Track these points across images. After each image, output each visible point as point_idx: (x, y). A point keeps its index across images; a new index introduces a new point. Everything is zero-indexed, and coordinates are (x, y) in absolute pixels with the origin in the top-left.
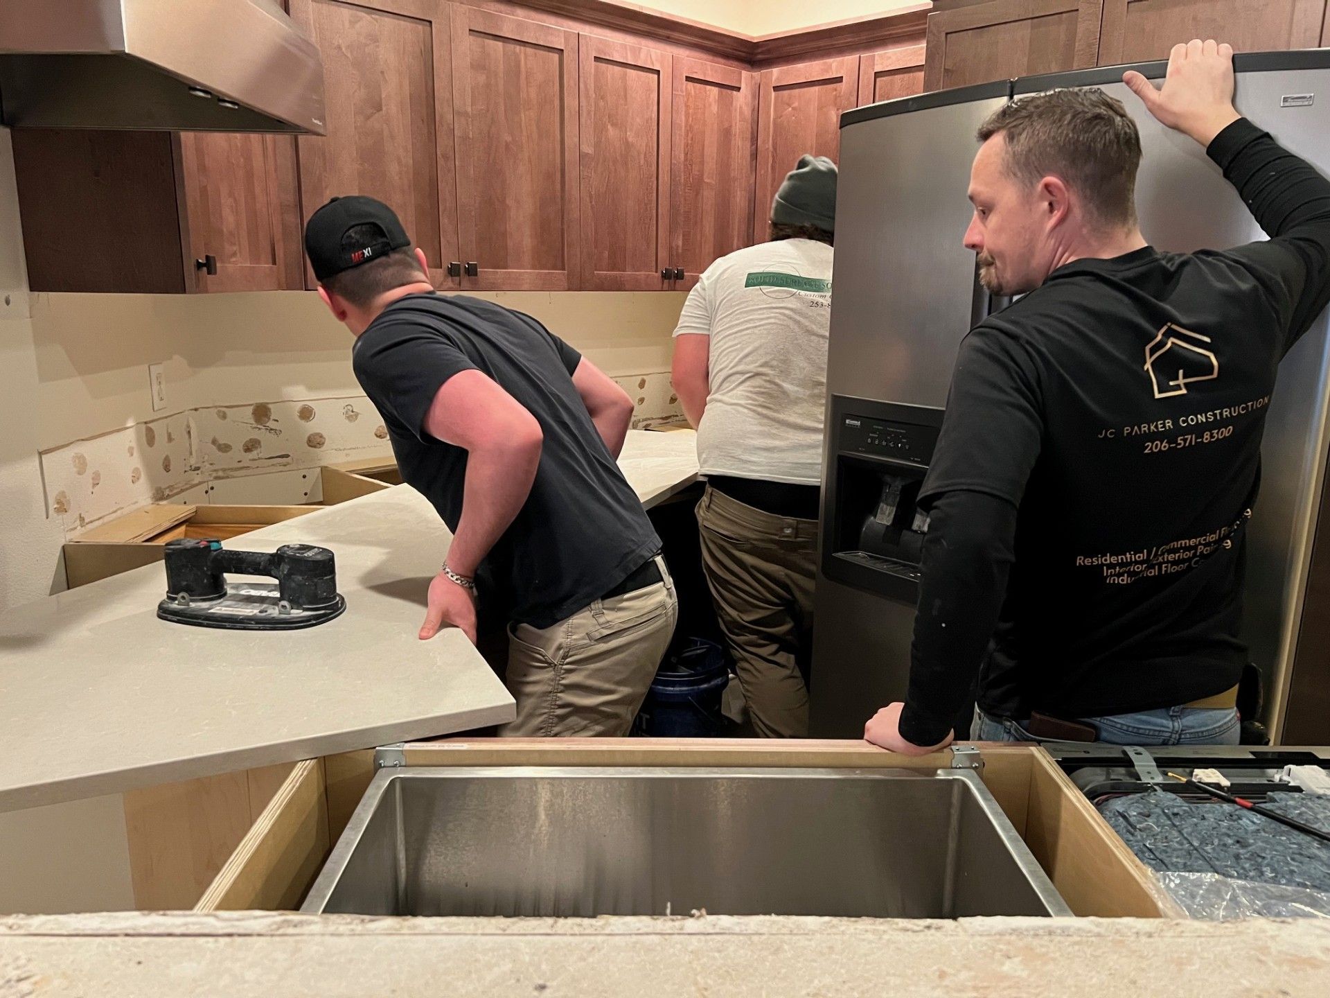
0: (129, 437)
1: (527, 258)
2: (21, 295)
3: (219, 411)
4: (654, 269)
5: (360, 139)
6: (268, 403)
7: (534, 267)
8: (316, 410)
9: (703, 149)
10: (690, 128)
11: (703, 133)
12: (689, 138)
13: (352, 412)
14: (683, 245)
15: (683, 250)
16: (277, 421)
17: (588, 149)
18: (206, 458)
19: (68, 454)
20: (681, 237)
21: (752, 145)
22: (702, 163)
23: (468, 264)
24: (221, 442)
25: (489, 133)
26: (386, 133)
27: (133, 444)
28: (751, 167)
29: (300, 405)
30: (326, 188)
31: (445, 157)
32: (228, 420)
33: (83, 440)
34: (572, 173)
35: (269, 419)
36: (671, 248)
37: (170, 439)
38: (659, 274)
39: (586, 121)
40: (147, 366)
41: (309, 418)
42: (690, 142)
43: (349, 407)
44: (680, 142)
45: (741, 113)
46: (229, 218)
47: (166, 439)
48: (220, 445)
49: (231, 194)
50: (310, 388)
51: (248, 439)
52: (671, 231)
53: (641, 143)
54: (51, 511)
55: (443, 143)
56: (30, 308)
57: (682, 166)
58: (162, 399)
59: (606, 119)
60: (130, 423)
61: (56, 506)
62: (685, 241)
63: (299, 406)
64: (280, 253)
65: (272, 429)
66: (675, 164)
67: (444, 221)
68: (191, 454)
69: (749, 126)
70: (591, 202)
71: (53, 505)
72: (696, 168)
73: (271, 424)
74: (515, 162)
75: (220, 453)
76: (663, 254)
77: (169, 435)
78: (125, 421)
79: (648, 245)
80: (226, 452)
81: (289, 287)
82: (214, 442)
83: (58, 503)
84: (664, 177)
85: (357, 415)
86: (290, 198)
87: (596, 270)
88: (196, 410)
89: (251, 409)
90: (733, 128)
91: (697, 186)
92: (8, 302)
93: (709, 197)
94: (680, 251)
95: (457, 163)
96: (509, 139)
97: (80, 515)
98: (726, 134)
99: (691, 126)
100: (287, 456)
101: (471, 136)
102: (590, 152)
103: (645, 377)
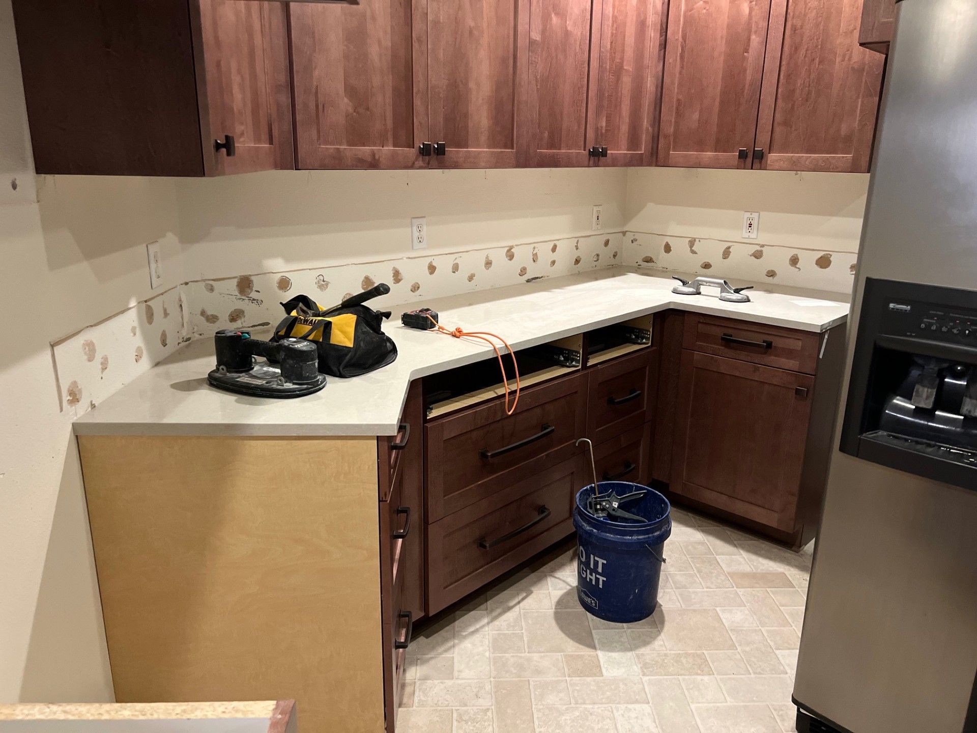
0: (131, 318)
1: (483, 138)
2: (28, 177)
3: (207, 285)
4: (583, 148)
5: (346, 20)
6: (250, 275)
7: (489, 147)
8: (292, 281)
9: (624, 38)
10: (615, 19)
11: (625, 24)
12: (614, 28)
13: (324, 281)
14: (606, 126)
15: (606, 130)
16: (259, 292)
17: (536, 36)
18: (195, 330)
19: (77, 343)
20: (604, 119)
21: (661, 36)
22: (623, 51)
23: (437, 144)
24: (209, 313)
25: (456, 18)
26: (368, 14)
27: (136, 324)
28: (659, 56)
29: (279, 275)
30: (315, 68)
31: (419, 40)
32: (216, 291)
33: (92, 326)
34: (523, 58)
35: (252, 290)
36: (597, 129)
37: (166, 314)
38: (587, 152)
39: (536, 9)
40: (144, 245)
41: (286, 288)
42: (614, 32)
43: (321, 277)
44: (608, 31)
45: (654, 6)
46: (239, 98)
47: (163, 315)
48: (208, 316)
49: (239, 71)
50: (288, 260)
51: (233, 309)
52: (598, 114)
53: (577, 31)
54: (65, 404)
55: (418, 26)
56: (37, 192)
57: (608, 55)
58: (159, 277)
59: (550, 8)
60: (133, 303)
61: (69, 398)
62: (608, 121)
63: (277, 277)
64: (275, 133)
65: (254, 300)
66: (603, 52)
67: (418, 102)
68: (183, 325)
69: (660, 18)
70: (537, 86)
71: (66, 397)
72: (618, 56)
73: (254, 295)
74: (476, 47)
75: (208, 324)
76: (591, 134)
77: (165, 310)
78: (128, 303)
79: (579, 127)
80: (214, 322)
81: (283, 167)
82: (203, 313)
83: (70, 395)
84: (594, 64)
85: (327, 285)
86: (283, 78)
87: (538, 149)
88: (186, 284)
89: (235, 282)
90: (648, 20)
91: (618, 71)
92: (14, 186)
93: (627, 82)
94: (604, 131)
95: (429, 46)
96: (472, 24)
97: (91, 402)
98: (642, 25)
99: (616, 17)
100: (268, 324)
101: (442, 21)
102: (538, 39)
103: (557, 243)
